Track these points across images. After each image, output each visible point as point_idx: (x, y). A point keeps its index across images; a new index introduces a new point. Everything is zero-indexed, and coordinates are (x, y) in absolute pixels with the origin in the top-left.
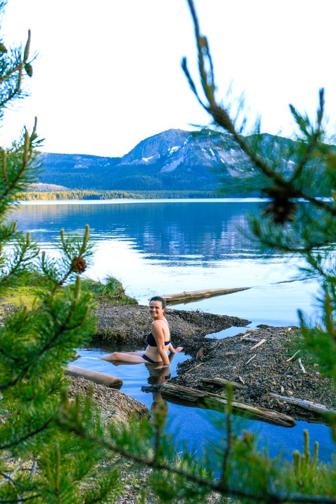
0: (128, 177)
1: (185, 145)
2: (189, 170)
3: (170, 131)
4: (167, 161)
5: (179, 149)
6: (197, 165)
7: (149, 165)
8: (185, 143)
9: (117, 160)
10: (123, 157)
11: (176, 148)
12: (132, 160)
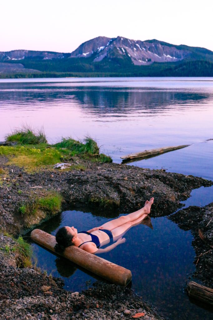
0: (74, 64)
1: (108, 46)
2: (110, 60)
3: (99, 37)
4: (97, 55)
5: (104, 48)
6: (115, 58)
7: (87, 58)
8: (108, 45)
9: (68, 55)
10: (72, 53)
11: (102, 48)
12: (77, 55)
